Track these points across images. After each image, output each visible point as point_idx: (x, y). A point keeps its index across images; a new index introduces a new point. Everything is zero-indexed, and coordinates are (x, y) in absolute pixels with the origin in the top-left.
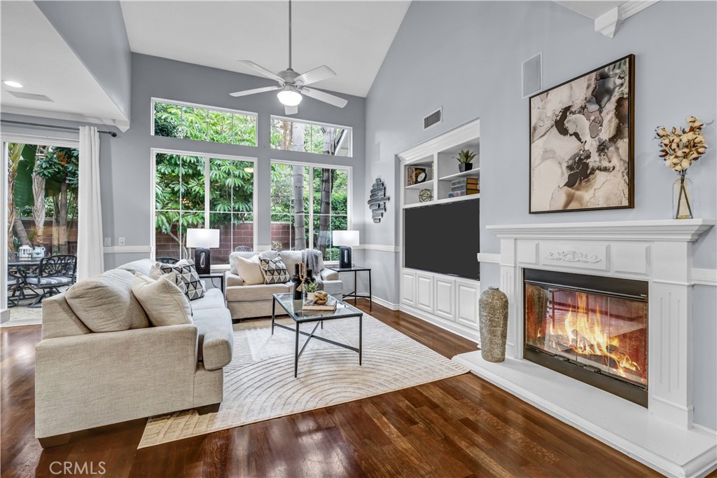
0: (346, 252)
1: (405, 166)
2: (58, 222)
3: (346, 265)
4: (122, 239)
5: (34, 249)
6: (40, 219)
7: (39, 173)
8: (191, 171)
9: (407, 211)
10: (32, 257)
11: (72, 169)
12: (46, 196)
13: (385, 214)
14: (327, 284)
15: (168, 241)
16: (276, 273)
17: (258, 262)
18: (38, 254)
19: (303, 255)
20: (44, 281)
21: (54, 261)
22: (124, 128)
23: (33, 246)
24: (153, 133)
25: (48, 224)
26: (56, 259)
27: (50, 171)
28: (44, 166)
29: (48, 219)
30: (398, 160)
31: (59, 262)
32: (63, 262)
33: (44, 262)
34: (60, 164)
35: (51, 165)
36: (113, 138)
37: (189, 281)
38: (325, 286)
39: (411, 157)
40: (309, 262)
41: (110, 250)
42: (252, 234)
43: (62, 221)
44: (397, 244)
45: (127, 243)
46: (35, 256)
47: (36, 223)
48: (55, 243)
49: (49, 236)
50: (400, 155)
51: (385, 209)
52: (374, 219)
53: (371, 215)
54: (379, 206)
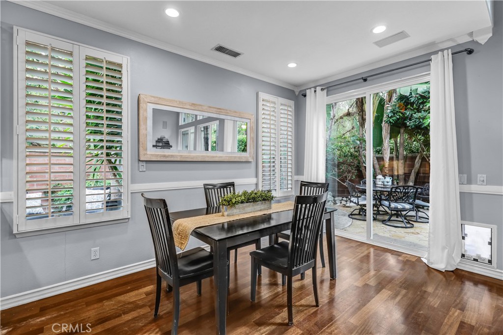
2: (397, 158)
4: (481, 177)
5: (385, 178)
6: (387, 156)
7: (387, 122)
10: (384, 185)
11: (409, 114)
12: (390, 139)
18: (388, 182)
20: (393, 205)
21: (400, 190)
22: (485, 38)
23: (384, 176)
25: (391, 159)
26: (402, 188)
27: (394, 118)
28: (390, 116)
29: (392, 155)
31: (404, 191)
32: (407, 191)
33: (393, 190)
34: (400, 112)
35: (394, 114)
36: (469, 55)
41: (467, 188)
43: (400, 157)
45: (489, 182)
46: (386, 183)
47: (384, 158)
48: (396, 173)
49: (391, 169)
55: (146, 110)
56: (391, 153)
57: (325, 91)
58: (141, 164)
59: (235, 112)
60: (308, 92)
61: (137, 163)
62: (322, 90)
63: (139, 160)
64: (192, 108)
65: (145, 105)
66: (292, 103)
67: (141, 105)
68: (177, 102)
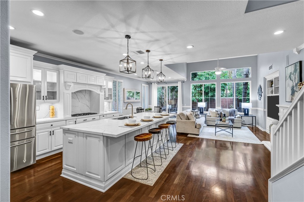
0: (246, 110)
1: (268, 81)
2: (173, 99)
3: (247, 114)
4: (185, 104)
9: (268, 97)
14: (235, 120)
15: (194, 104)
17: (215, 111)
19: (230, 110)
22: (185, 80)
24: (191, 80)
25: (171, 99)
30: (265, 79)
36: (184, 83)
37: (197, 114)
39: (269, 78)
40: (232, 113)
41: (183, 107)
42: (215, 104)
44: (264, 108)
45: (186, 105)
48: (172, 104)
50: (266, 77)
51: (261, 96)
52: (259, 99)
53: (258, 97)
54: (260, 94)
56: (171, 97)
60: (153, 83)
62: (156, 83)
63: (124, 102)
66: (148, 86)
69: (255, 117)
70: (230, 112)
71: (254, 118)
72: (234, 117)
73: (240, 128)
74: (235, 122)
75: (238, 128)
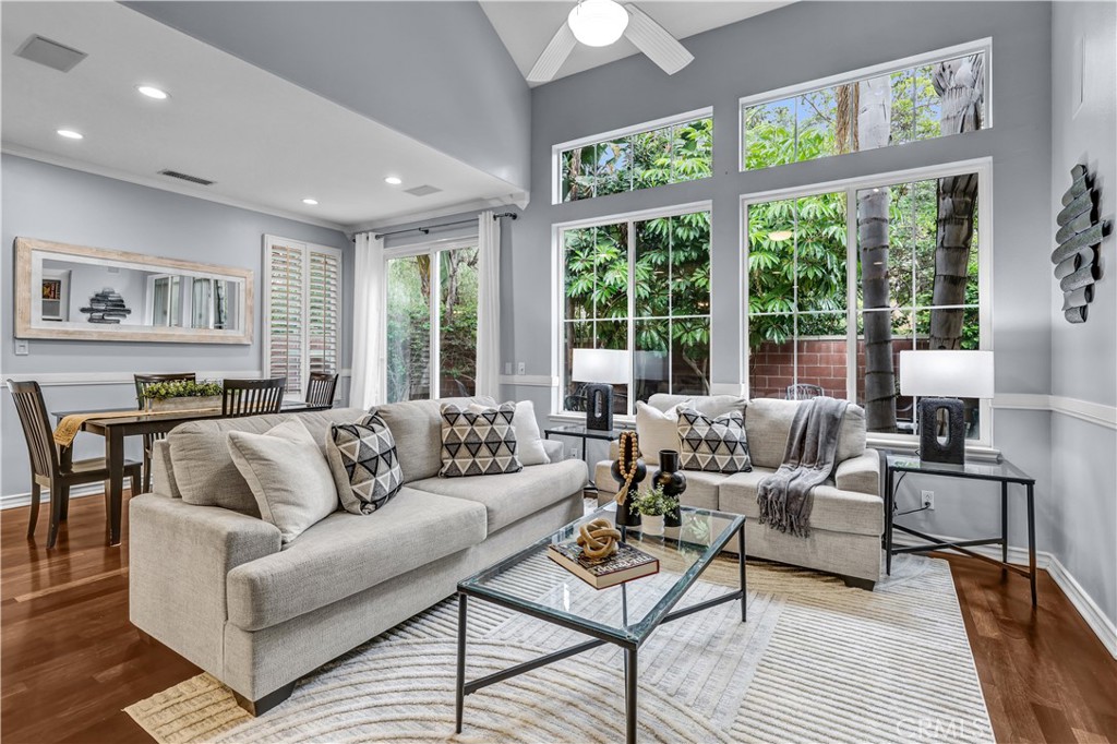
4: (521, 365)
8: (694, 255)
13: (1098, 287)
14: (825, 499)
16: (704, 447)
22: (523, 204)
24: (554, 201)
36: (514, 222)
37: (483, 439)
38: (816, 505)
40: (809, 431)
41: (508, 380)
45: (528, 371)
51: (1096, 273)
52: (1068, 310)
53: (1058, 296)
54: (1079, 261)
55: (30, 261)
57: (382, 240)
58: (18, 343)
59: (214, 266)
60: (357, 237)
61: (11, 341)
62: (377, 237)
63: (15, 338)
64: (123, 258)
65: (27, 254)
66: (337, 253)
67: (19, 254)
68: (91, 249)
69: (1030, 483)
70: (794, 429)
71: (1018, 494)
72: (823, 474)
73: (868, 585)
74: (815, 519)
75: (850, 582)
